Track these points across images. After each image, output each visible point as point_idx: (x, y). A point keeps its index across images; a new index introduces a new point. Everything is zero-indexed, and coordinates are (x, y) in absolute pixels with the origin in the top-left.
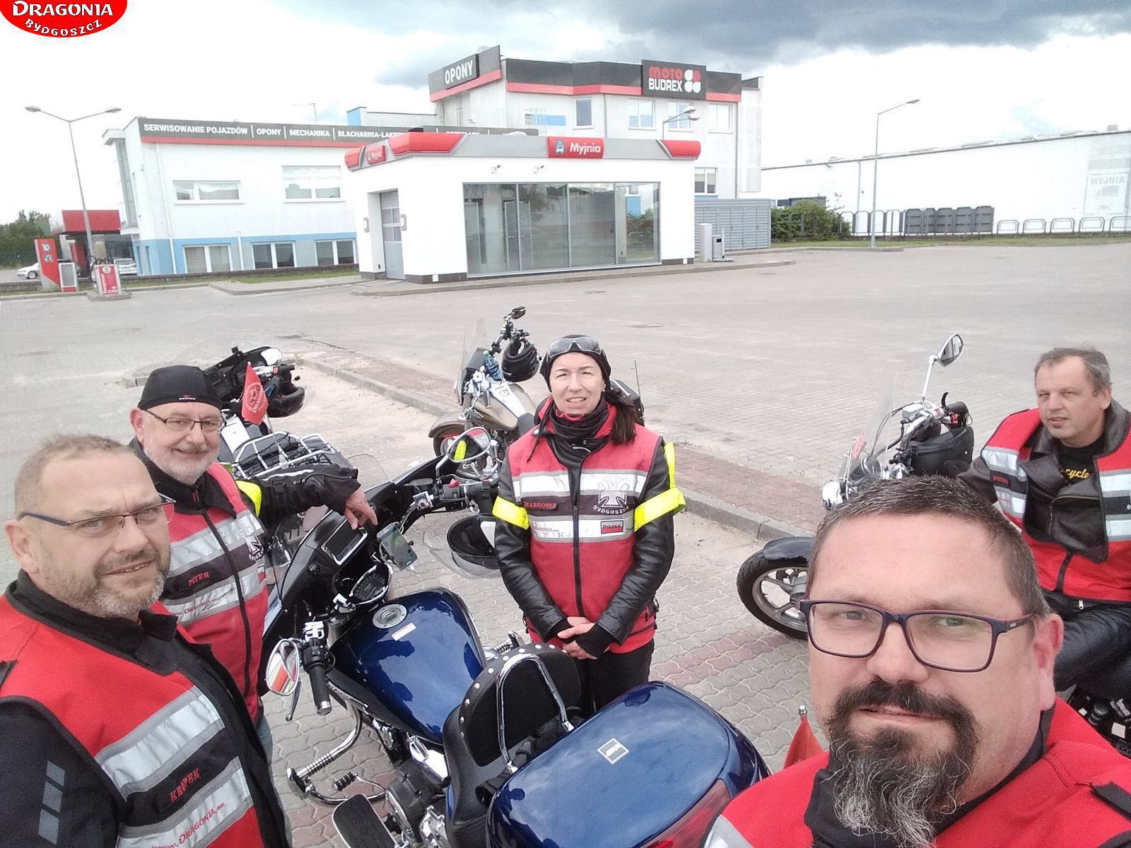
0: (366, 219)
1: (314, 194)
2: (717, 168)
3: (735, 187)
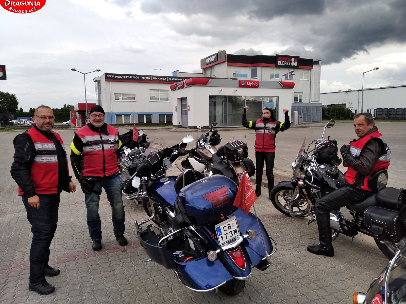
0: (176, 107)
1: (160, 99)
2: (303, 93)
3: (309, 100)
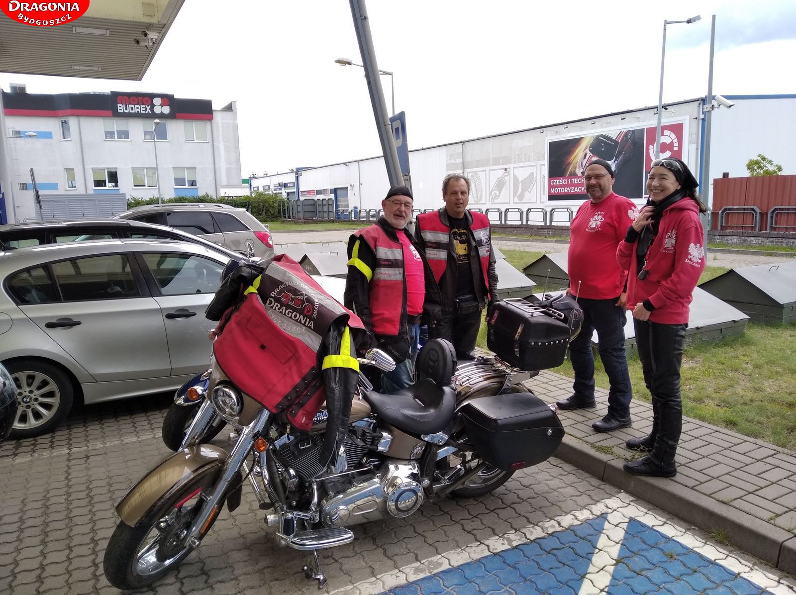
2: (196, 168)
3: (214, 182)
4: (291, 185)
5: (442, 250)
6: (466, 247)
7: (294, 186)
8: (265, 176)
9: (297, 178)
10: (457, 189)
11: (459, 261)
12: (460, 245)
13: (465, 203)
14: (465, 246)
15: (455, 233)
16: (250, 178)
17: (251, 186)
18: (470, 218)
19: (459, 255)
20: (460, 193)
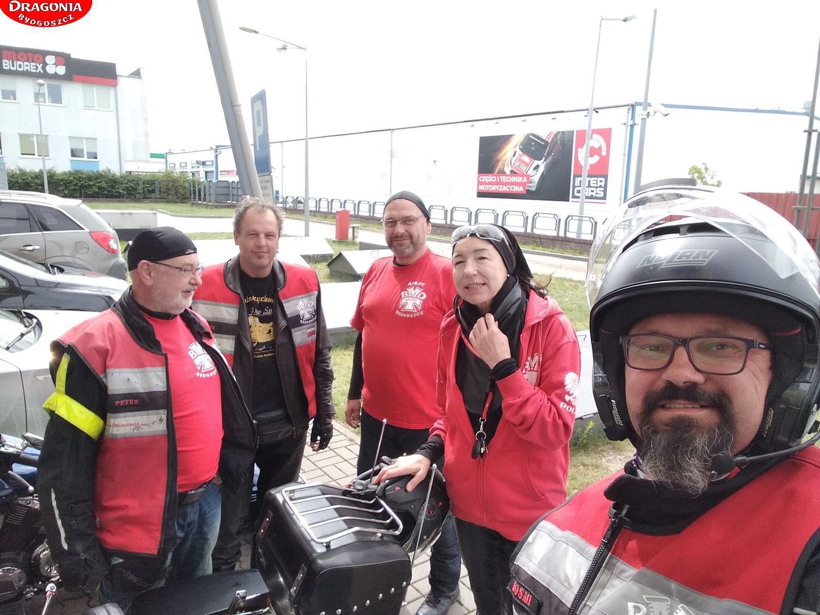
2: (96, 139)
3: (118, 155)
4: (210, 163)
5: (225, 336)
6: (272, 328)
7: (212, 165)
8: (183, 151)
9: (216, 157)
10: (258, 228)
11: (257, 355)
12: (261, 324)
13: (272, 252)
14: (268, 326)
15: (251, 305)
16: (166, 153)
17: (166, 161)
18: (280, 276)
19: (258, 343)
20: (262, 236)
